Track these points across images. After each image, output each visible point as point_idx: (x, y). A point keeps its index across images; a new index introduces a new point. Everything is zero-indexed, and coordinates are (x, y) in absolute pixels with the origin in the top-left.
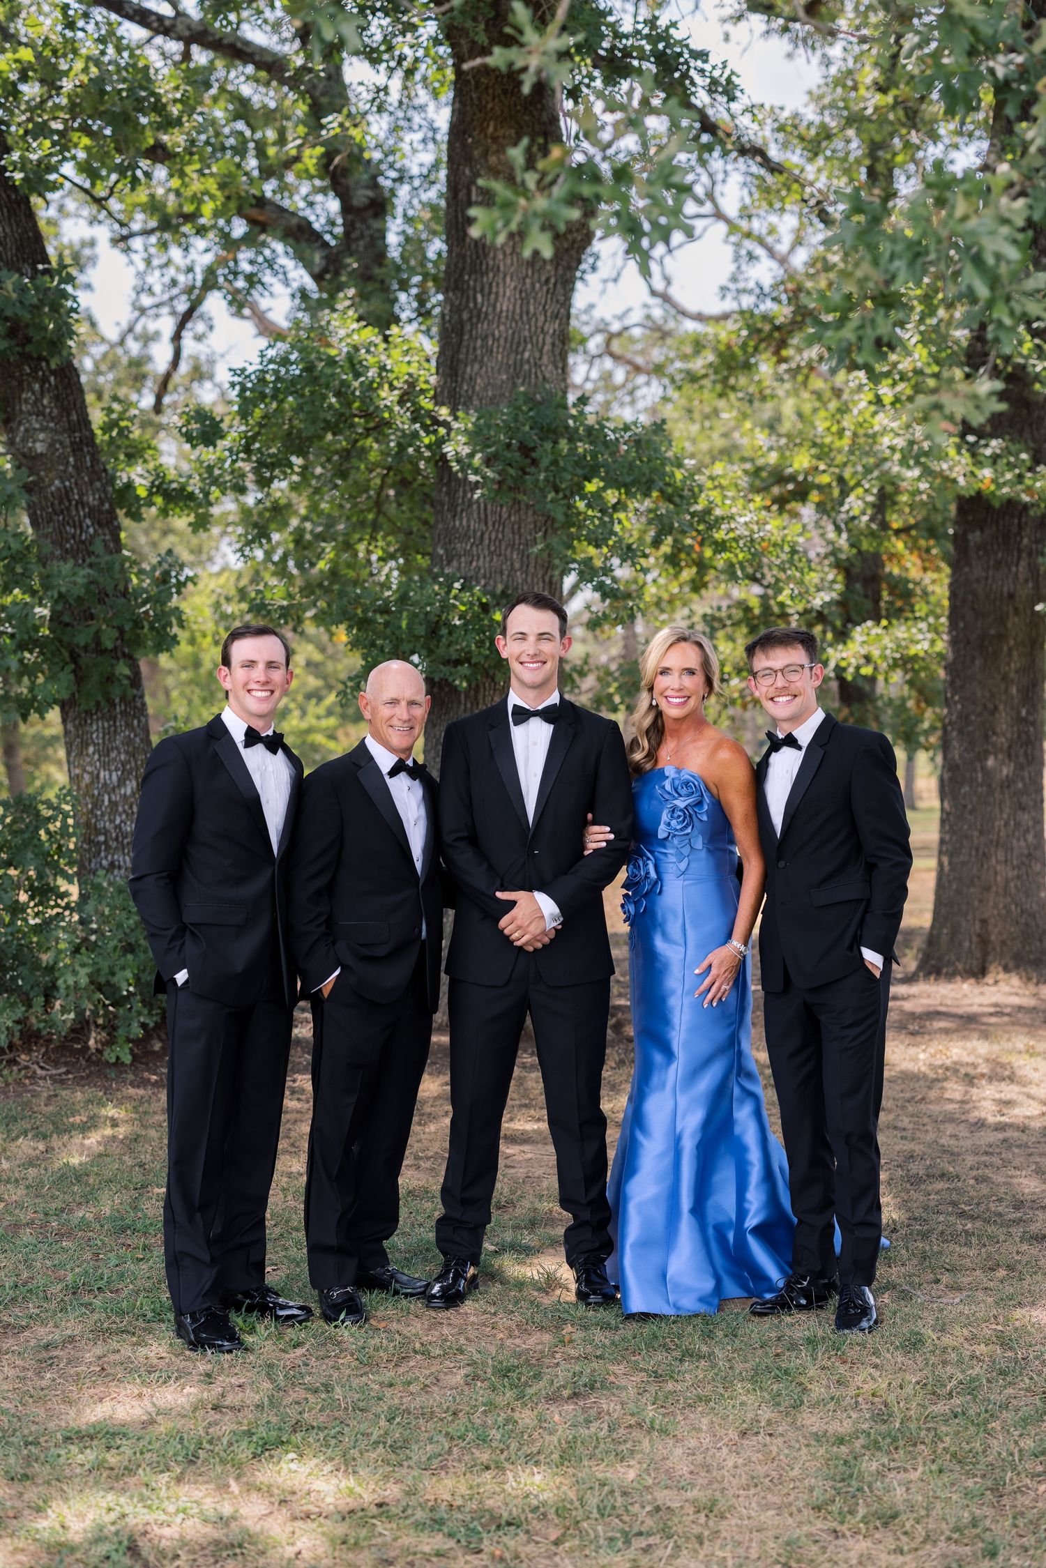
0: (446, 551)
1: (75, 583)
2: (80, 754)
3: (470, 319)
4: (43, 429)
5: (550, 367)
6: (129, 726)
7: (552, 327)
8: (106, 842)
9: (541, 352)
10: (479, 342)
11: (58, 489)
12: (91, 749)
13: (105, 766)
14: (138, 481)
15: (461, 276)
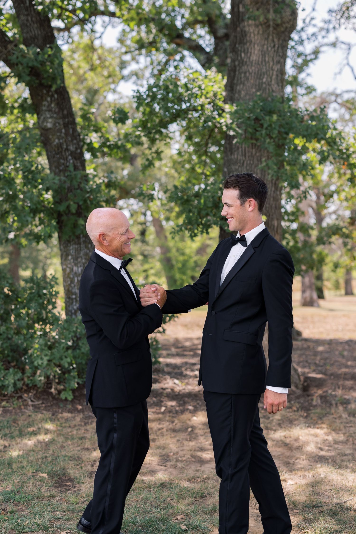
0: (228, 169)
1: (54, 183)
2: (66, 259)
3: (239, 65)
4: (51, 117)
5: (276, 86)
6: (86, 247)
7: (277, 67)
8: (76, 298)
9: (271, 78)
10: (243, 75)
11: (57, 144)
12: (70, 257)
13: (76, 265)
14: (94, 140)
15: (235, 45)
